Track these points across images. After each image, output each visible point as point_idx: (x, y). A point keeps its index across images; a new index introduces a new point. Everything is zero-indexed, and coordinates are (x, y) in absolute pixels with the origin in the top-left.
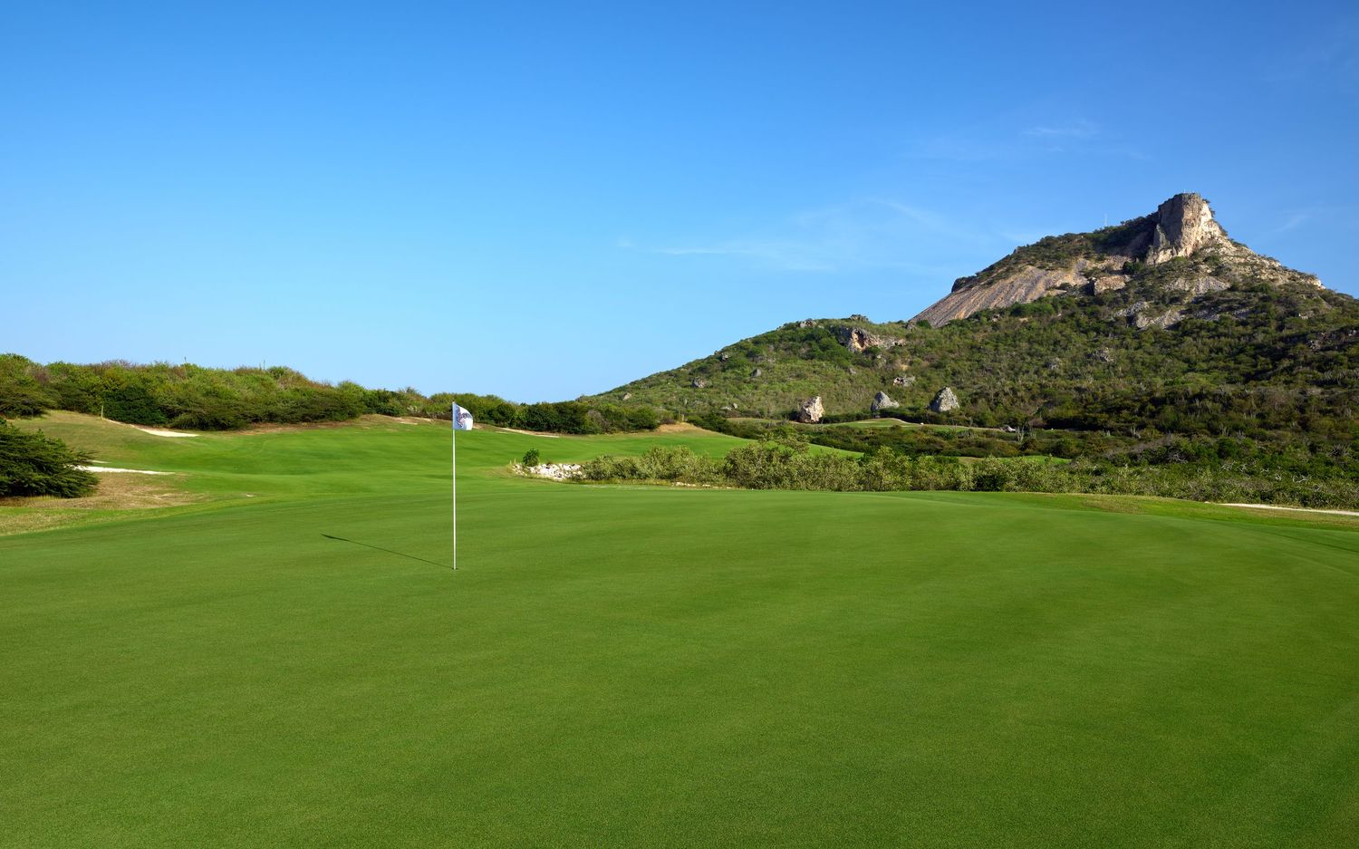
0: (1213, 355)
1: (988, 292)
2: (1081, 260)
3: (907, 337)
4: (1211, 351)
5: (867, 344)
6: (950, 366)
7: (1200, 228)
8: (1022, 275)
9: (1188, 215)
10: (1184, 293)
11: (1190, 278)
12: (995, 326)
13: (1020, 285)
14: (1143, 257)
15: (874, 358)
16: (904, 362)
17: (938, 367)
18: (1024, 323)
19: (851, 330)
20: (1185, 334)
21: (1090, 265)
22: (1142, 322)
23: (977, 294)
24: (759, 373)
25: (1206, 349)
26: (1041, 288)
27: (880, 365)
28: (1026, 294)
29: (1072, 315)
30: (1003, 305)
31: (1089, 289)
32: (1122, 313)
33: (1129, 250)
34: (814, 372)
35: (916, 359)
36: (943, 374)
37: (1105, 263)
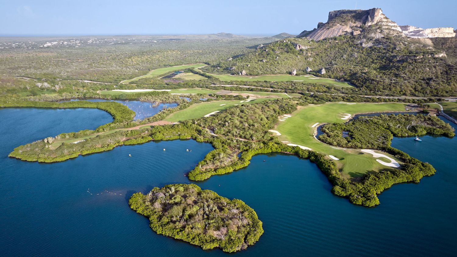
0: (378, 58)
1: (328, 31)
2: (350, 23)
3: (310, 46)
4: (378, 57)
5: (301, 48)
6: (321, 55)
7: (378, 16)
8: (336, 27)
9: (376, 14)
10: (373, 38)
11: (375, 33)
12: (330, 43)
13: (336, 30)
14: (365, 23)
15: (303, 52)
16: (310, 53)
17: (317, 55)
18: (337, 43)
19: (297, 44)
20: (373, 50)
21: (353, 25)
22: (364, 45)
23: (326, 31)
24: (277, 58)
25: (377, 56)
26: (341, 31)
27: (304, 54)
28: (337, 33)
29: (348, 41)
30: (332, 36)
31: (352, 33)
32: (359, 42)
33: (362, 21)
34: (290, 57)
35: (312, 53)
36: (319, 58)
37: (356, 24)
